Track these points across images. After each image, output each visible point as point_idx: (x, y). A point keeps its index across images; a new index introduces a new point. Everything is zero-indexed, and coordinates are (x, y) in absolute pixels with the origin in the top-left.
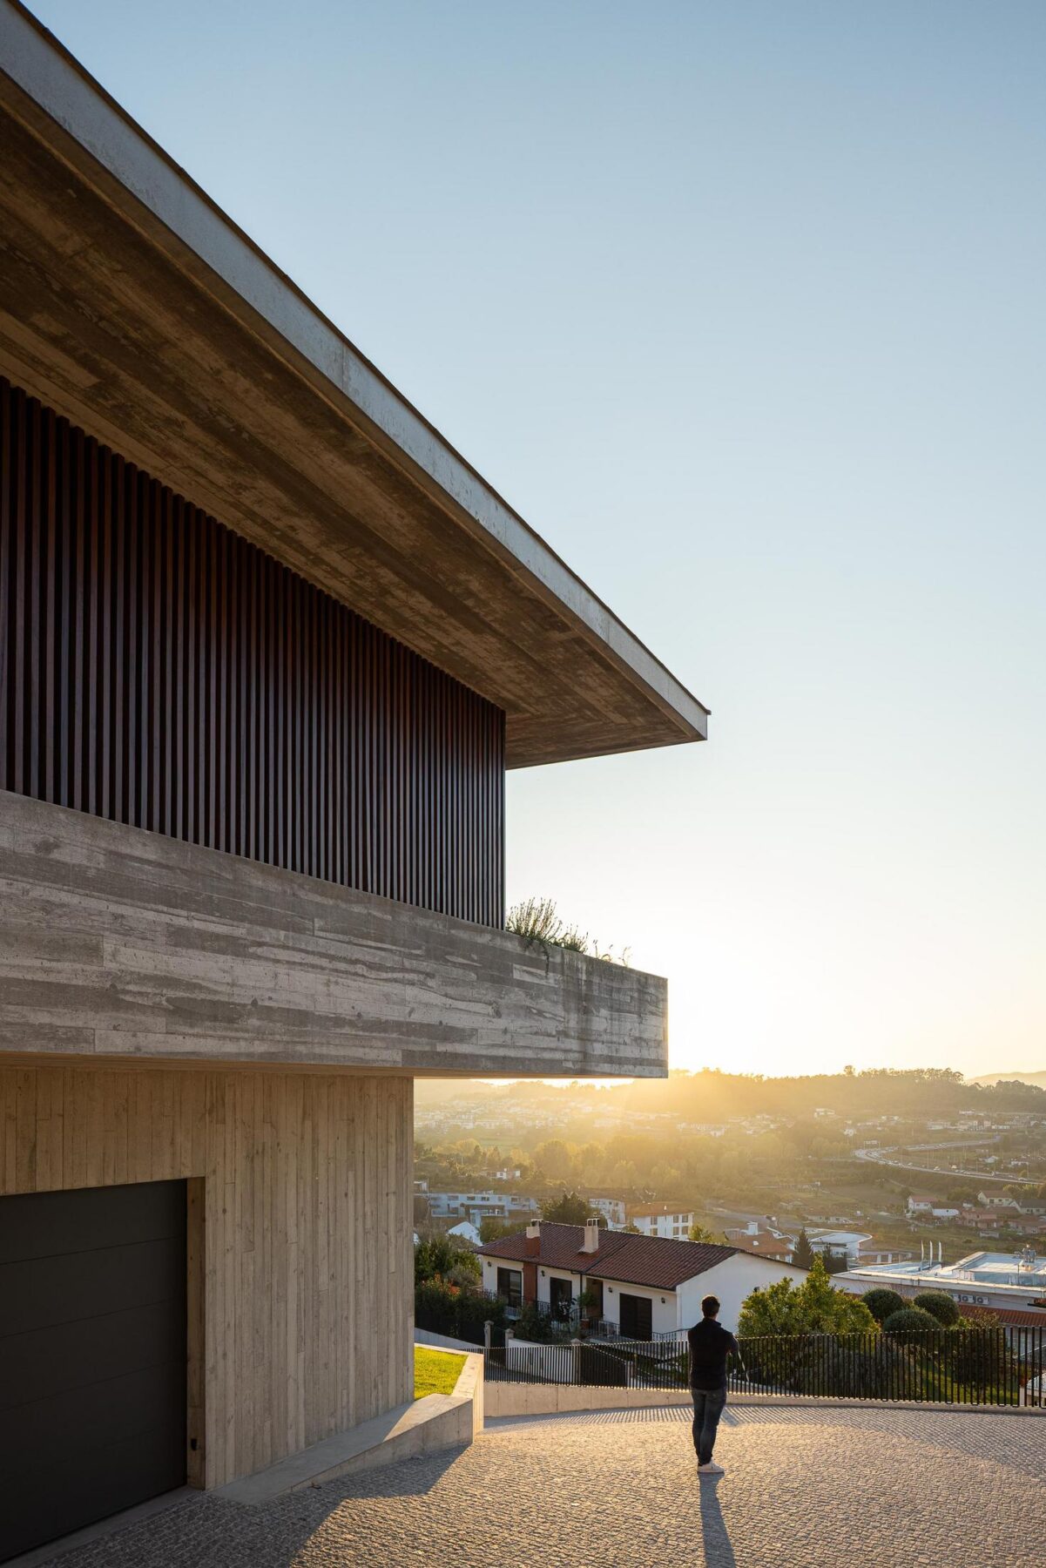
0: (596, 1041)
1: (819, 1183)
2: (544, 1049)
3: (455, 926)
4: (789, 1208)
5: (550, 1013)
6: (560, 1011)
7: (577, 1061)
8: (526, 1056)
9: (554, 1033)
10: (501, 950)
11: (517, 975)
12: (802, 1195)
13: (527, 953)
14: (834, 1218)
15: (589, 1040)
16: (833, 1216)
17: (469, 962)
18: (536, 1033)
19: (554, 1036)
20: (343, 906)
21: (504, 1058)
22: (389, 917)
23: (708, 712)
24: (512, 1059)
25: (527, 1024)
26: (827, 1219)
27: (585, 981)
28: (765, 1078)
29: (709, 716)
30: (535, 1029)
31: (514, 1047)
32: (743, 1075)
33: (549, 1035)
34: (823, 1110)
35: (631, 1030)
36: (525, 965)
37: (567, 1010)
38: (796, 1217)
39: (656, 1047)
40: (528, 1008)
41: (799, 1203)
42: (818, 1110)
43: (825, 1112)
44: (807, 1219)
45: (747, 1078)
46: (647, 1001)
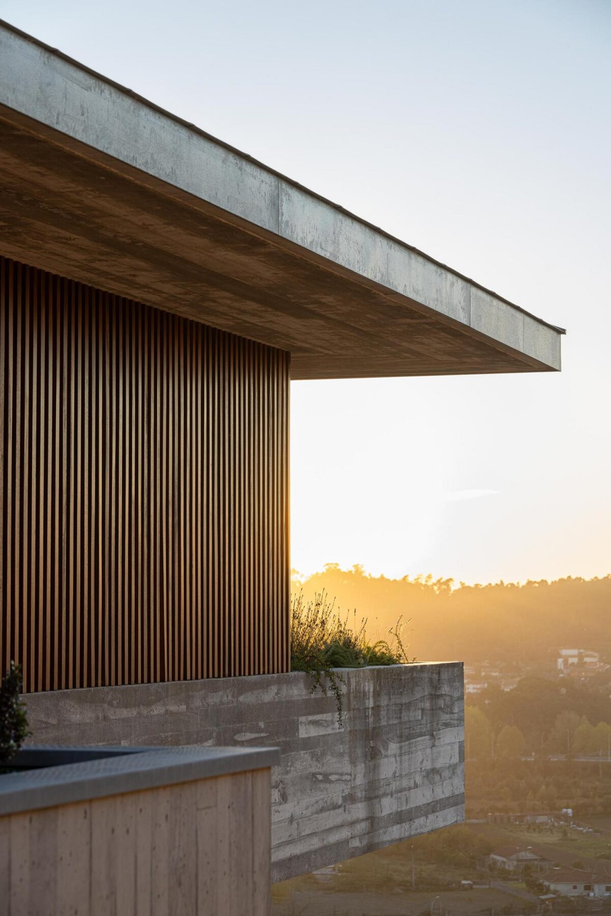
0: (385, 795)
1: (570, 811)
2: (330, 830)
3: (243, 689)
4: (510, 865)
5: (336, 774)
6: (347, 768)
7: (364, 835)
8: (312, 848)
9: (340, 802)
10: (288, 702)
11: (304, 732)
12: (536, 837)
13: (313, 696)
14: (603, 887)
15: (376, 797)
16: (598, 882)
17: (256, 735)
18: (322, 810)
19: (340, 807)
20: (145, 712)
21: (290, 859)
22: (183, 707)
23: (560, 331)
24: (297, 857)
25: (313, 800)
26: (588, 888)
27: (373, 708)
28: (455, 586)
29: (562, 336)
30: (321, 804)
31: (301, 838)
32: (411, 579)
33: (335, 807)
34: (575, 652)
35: (422, 762)
36: (310, 714)
37: (353, 763)
38: (524, 885)
39: (450, 778)
40: (314, 775)
41: (530, 856)
42: (565, 652)
43: (580, 656)
44: (548, 890)
45: (417, 585)
46: (440, 708)
